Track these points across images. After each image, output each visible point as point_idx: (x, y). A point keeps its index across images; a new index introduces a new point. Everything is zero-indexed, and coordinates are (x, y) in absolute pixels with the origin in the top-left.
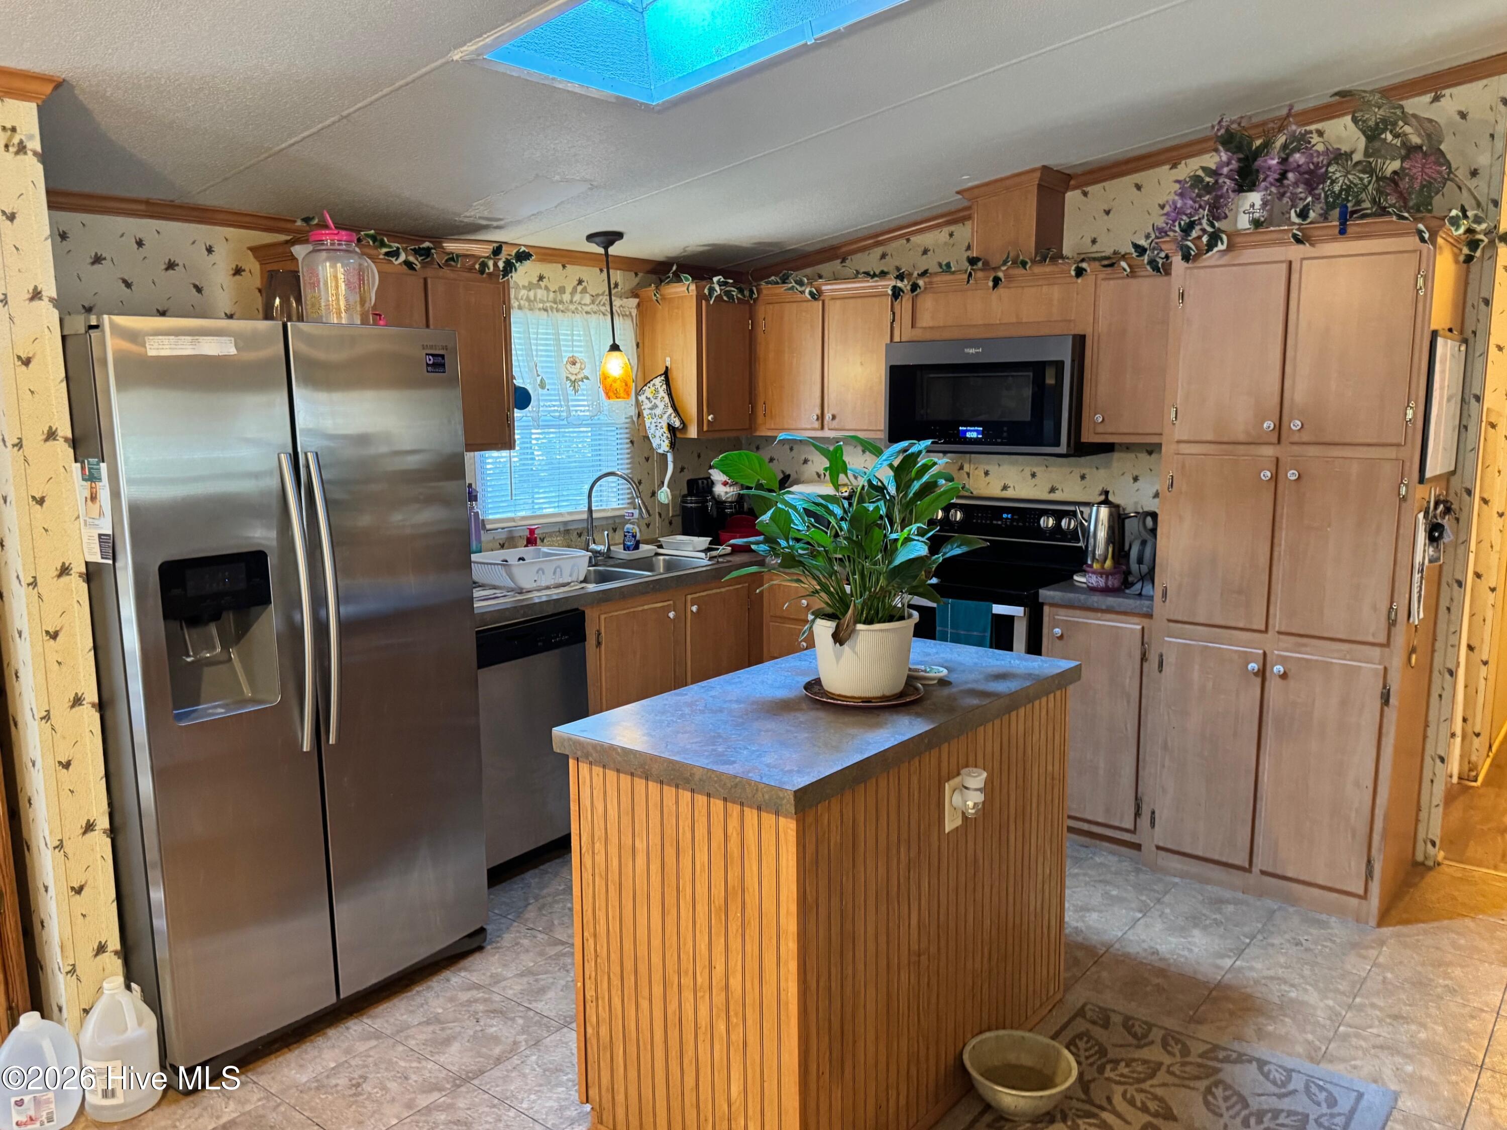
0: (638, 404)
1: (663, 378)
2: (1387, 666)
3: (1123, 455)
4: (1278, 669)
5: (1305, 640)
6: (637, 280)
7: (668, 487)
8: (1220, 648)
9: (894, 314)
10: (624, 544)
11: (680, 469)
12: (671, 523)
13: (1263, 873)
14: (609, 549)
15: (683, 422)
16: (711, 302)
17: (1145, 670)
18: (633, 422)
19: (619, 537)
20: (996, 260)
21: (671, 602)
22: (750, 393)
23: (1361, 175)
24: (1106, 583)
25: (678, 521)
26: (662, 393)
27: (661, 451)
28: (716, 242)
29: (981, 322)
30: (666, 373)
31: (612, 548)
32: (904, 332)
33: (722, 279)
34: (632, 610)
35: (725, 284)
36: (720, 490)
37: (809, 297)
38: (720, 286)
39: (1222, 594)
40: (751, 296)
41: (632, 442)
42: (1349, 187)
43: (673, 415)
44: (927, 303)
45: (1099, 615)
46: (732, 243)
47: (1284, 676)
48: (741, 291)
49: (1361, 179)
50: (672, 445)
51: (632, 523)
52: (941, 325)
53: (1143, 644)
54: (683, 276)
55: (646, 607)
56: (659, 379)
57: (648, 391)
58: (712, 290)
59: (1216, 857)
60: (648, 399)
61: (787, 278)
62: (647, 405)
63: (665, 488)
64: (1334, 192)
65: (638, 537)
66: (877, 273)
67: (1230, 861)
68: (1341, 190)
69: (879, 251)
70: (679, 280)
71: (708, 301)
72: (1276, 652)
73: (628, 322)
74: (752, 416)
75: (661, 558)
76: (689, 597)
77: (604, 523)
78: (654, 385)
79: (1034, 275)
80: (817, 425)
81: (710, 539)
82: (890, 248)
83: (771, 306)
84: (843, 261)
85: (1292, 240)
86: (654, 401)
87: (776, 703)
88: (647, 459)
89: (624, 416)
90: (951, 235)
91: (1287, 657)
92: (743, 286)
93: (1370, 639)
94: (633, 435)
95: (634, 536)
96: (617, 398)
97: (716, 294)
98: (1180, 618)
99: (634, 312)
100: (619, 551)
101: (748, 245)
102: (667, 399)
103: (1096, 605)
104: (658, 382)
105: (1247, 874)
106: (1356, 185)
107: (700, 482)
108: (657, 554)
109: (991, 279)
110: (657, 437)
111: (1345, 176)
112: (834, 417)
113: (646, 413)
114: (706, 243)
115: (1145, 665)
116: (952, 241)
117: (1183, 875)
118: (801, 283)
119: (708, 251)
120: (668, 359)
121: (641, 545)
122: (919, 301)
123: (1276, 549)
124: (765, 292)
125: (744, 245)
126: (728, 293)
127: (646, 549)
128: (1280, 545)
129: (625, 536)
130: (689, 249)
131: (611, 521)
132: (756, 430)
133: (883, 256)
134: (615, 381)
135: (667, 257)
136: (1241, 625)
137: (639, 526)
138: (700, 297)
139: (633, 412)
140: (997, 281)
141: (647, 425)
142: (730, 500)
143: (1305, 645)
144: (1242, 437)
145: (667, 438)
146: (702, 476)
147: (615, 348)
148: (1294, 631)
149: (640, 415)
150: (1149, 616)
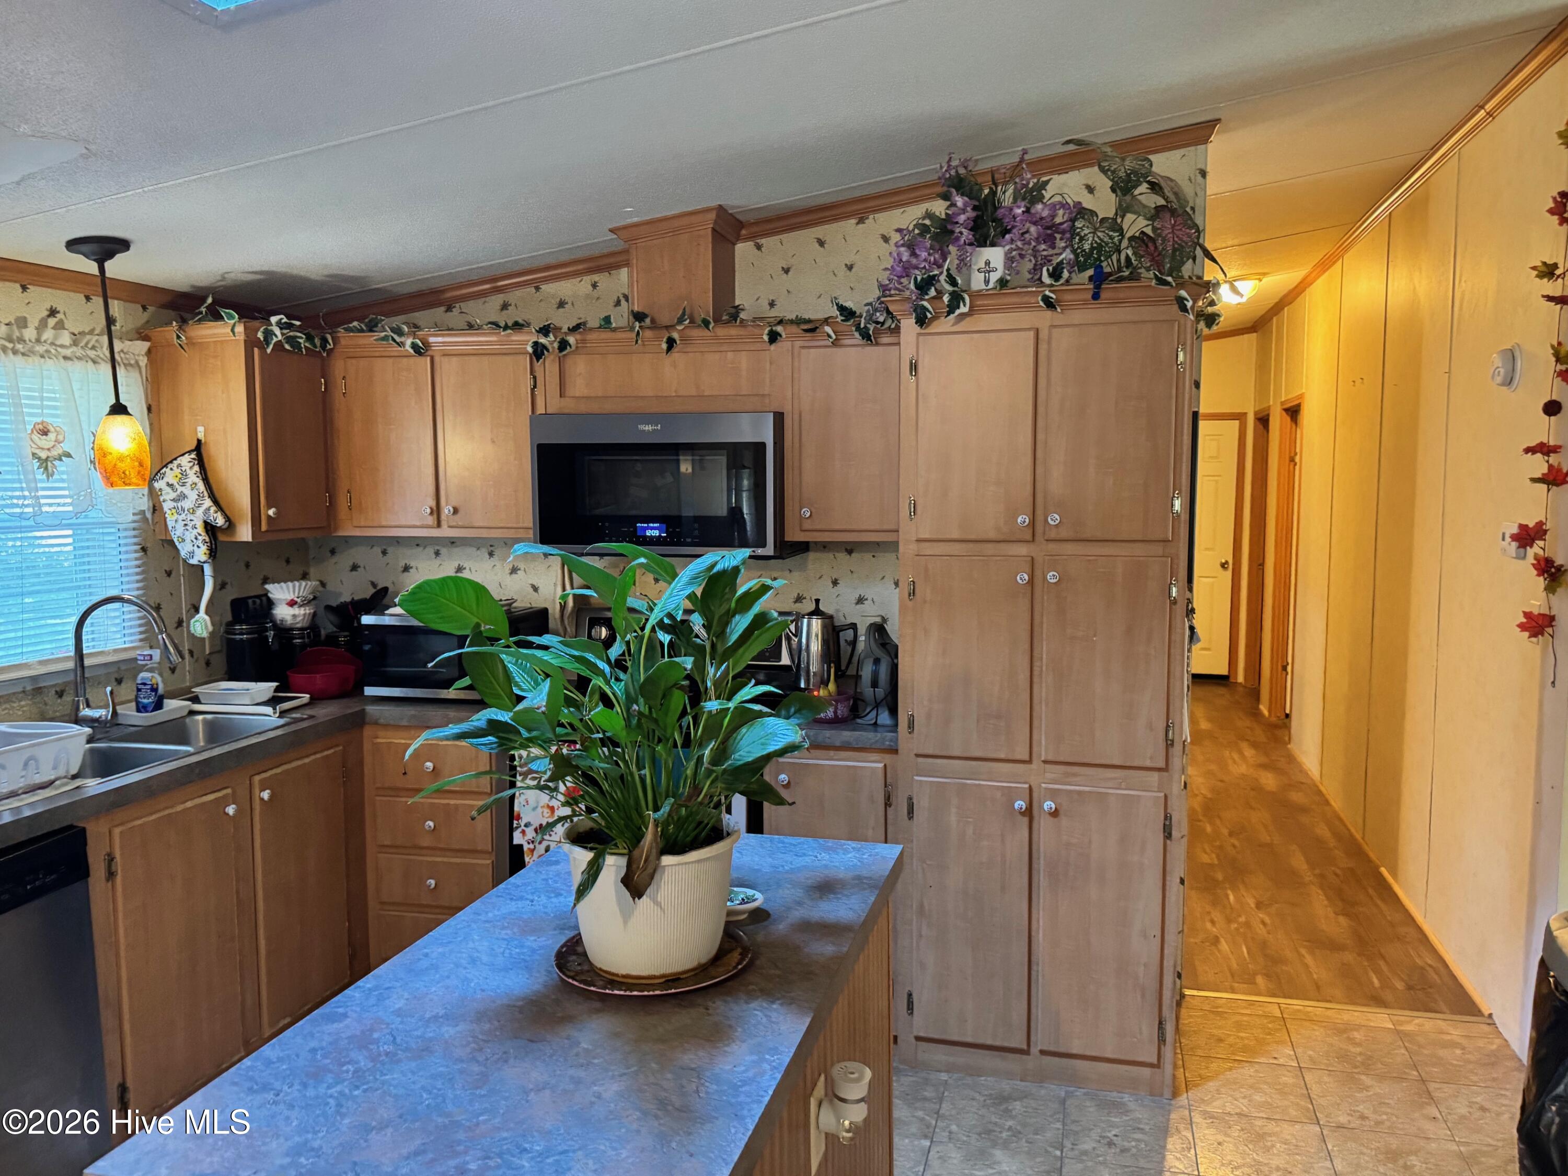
0: (153, 494)
1: (193, 456)
2: (1167, 793)
3: (818, 555)
4: (1049, 805)
5: (1076, 769)
6: (145, 316)
7: (207, 613)
8: (979, 785)
9: (535, 378)
10: (138, 703)
11: (220, 586)
12: (208, 664)
13: (1043, 1052)
14: (115, 713)
15: (228, 519)
16: (269, 350)
17: (890, 817)
18: (145, 519)
19: (127, 691)
20: (665, 318)
21: (229, 791)
22: (327, 477)
23: (1111, 233)
24: (835, 712)
25: (220, 662)
26: (193, 476)
27: (194, 561)
28: (274, 269)
29: (651, 394)
30: (199, 449)
31: (120, 709)
32: (548, 402)
33: (285, 320)
34: (167, 812)
35: (289, 326)
36: (283, 613)
37: (412, 351)
38: (281, 329)
39: (978, 721)
40: (323, 347)
41: (144, 549)
42: (1100, 245)
43: (213, 509)
44: (579, 367)
45: (832, 753)
46: (295, 272)
47: (1055, 814)
48: (309, 338)
49: (1111, 238)
50: (213, 553)
51: (151, 670)
52: (600, 394)
53: (886, 786)
54: (223, 312)
55: (189, 804)
56: (187, 457)
57: (171, 475)
58: (268, 334)
59: (989, 1042)
60: (170, 485)
61: (376, 326)
62: (168, 496)
63: (202, 614)
64: (1084, 251)
65: (161, 690)
66: (510, 324)
67: (1006, 1044)
68: (1092, 249)
69: (498, 299)
70: (218, 317)
71: (262, 349)
72: (1043, 785)
73: (135, 375)
74: (331, 509)
75: (200, 717)
76: (257, 778)
77: (102, 671)
78: (179, 466)
79: (716, 337)
80: (431, 520)
81: (275, 684)
82: (513, 297)
83: (354, 361)
84: (449, 309)
85: (1042, 304)
86: (180, 489)
87: (521, 1010)
88: (169, 574)
89: (132, 511)
90: (594, 286)
91: (1059, 790)
92: (313, 333)
93: (1148, 763)
94: (144, 540)
95: (154, 689)
96: (126, 484)
97: (275, 340)
98: (931, 752)
99: (143, 361)
100: (129, 714)
101: (318, 278)
102: (201, 486)
103: (827, 741)
104: (186, 461)
105: (1024, 1057)
106: (1107, 244)
107: (250, 601)
108: (192, 713)
109: (665, 340)
110: (188, 540)
111: (1094, 233)
112: (456, 511)
113: (167, 506)
114: (258, 268)
115: (890, 811)
116: (596, 294)
117: (950, 1069)
118: (400, 332)
119: (259, 282)
120: (201, 429)
121: (166, 701)
122: (569, 362)
123: (1037, 664)
124: (343, 342)
125: (313, 277)
126: (291, 340)
127: (173, 705)
128: (1041, 659)
129: (139, 690)
130: (232, 276)
131: (113, 669)
132: (336, 529)
133: (505, 306)
134: (121, 459)
135: (193, 287)
136: (1002, 756)
137: (161, 675)
138: (251, 343)
139: (144, 504)
140: (671, 343)
141: (170, 524)
142: (299, 626)
143: (1075, 775)
144: (992, 535)
145: (205, 542)
146: (252, 594)
147: (118, 409)
148: (1062, 759)
149: (156, 508)
150: (894, 751)
